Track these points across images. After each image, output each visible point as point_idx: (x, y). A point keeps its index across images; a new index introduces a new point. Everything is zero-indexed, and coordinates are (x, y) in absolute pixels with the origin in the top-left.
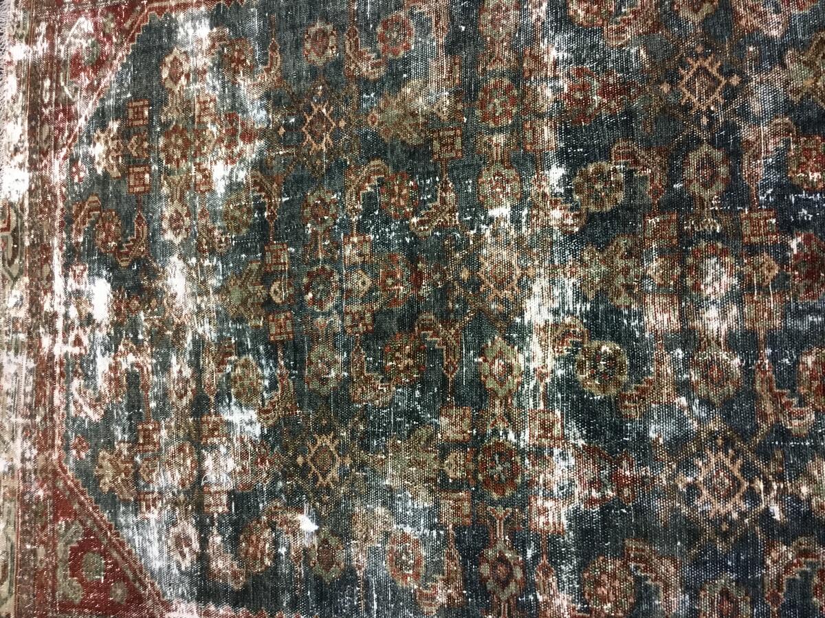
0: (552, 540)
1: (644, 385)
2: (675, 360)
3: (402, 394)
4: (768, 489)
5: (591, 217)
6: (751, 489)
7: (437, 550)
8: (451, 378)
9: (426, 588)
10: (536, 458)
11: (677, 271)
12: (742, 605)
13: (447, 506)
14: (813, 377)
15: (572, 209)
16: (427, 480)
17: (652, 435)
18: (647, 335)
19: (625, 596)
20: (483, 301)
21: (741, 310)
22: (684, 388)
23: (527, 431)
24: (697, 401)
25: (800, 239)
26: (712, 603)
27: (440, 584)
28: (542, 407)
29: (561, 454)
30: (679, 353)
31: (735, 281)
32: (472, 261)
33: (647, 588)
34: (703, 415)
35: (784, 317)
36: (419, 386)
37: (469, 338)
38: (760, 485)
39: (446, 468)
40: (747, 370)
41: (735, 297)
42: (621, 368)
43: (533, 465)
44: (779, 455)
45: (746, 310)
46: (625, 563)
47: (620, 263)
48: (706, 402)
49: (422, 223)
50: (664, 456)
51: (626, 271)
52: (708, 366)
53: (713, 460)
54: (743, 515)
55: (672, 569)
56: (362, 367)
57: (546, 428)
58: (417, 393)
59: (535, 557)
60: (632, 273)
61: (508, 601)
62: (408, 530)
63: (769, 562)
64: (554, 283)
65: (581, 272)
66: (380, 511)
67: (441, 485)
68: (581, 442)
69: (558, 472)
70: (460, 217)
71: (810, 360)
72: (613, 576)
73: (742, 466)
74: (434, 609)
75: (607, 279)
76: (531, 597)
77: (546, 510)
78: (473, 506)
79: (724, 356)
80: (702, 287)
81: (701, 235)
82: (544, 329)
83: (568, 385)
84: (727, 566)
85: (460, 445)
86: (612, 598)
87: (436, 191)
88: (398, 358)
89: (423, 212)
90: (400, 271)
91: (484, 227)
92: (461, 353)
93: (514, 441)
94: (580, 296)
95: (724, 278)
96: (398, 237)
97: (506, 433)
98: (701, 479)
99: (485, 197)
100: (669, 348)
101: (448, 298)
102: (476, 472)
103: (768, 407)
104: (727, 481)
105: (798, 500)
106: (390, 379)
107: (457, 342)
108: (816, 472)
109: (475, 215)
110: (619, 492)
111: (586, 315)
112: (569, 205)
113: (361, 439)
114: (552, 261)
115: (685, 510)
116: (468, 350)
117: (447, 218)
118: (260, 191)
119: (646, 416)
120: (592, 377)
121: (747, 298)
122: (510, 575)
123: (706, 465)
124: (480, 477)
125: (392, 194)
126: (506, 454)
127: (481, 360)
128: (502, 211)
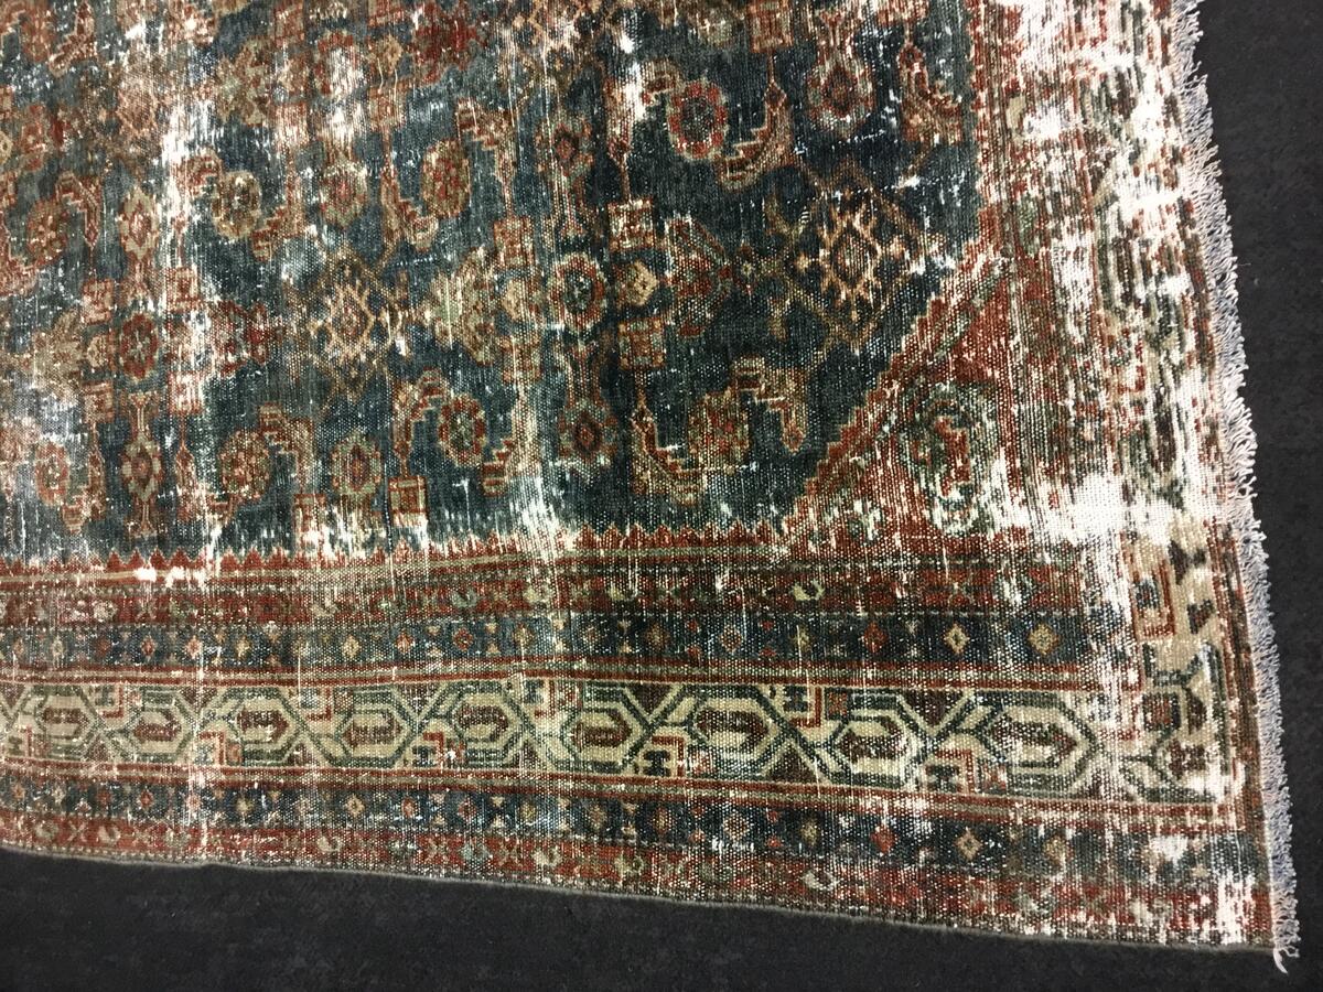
0: (189, 423)
1: (276, 218)
2: (305, 181)
3: (46, 276)
4: (394, 319)
5: (223, 20)
6: (378, 323)
7: (81, 457)
8: (92, 246)
9: (72, 502)
10: (175, 327)
11: (306, 72)
12: (373, 462)
13: (90, 403)
14: (436, 179)
15: (205, 16)
16: (71, 375)
17: (284, 276)
18: (278, 157)
19: (262, 474)
20: (121, 145)
21: (364, 108)
22: (313, 213)
23: (165, 295)
24: (325, 227)
25: (421, 11)
26: (344, 466)
27: (85, 496)
28: (179, 265)
29: (198, 317)
30: (309, 172)
31: (361, 75)
32: (110, 99)
33: (280, 458)
34: (332, 242)
35: (406, 109)
36: (62, 262)
37: (110, 194)
38: (386, 317)
39: (89, 357)
40: (373, 181)
41: (362, 95)
42: (254, 202)
43: (172, 336)
44: (404, 278)
45: (369, 107)
46: (261, 435)
47: (251, 72)
48: (335, 228)
49: (58, 60)
50: (294, 299)
51: (256, 82)
52: (336, 182)
53: (342, 295)
54: (370, 355)
55: (306, 433)
56: (6, 250)
57: (184, 289)
58: (60, 271)
59: (175, 444)
60: (263, 82)
61: (149, 502)
62: (54, 438)
63: (397, 407)
64: (189, 110)
65: (216, 90)
66: (27, 421)
67: (84, 378)
68: (217, 299)
69: (195, 339)
70: (98, 47)
71: (433, 158)
72: (249, 452)
73: (369, 297)
74: (78, 526)
75: (240, 96)
76: (172, 493)
77: (184, 386)
78: (115, 396)
79: (351, 167)
80: (331, 87)
81: (327, 24)
82: (181, 169)
83: (203, 232)
84: (358, 420)
85: (101, 326)
86: (249, 479)
87: (74, 18)
88: (41, 233)
89: (59, 47)
90: (42, 124)
91: (121, 54)
92: (102, 214)
93: (153, 310)
94: (215, 122)
95: (351, 74)
96: (39, 84)
97: (145, 303)
98: (330, 320)
99: (122, 17)
100: (299, 168)
101: (87, 149)
102: (117, 355)
103: (394, 223)
104: (355, 318)
105: (422, 328)
106: (34, 260)
107: (98, 201)
108: (439, 292)
109: (113, 42)
110: (253, 351)
111: (219, 143)
112: (203, 11)
113: (8, 339)
114: (187, 83)
115: (316, 361)
116: (109, 209)
117: (84, 49)
119: (279, 255)
120: (227, 217)
121: (372, 93)
122: (150, 470)
123: (335, 302)
124: (121, 361)
125: (33, 31)
126: (144, 326)
127: (121, 219)
128: (137, 31)
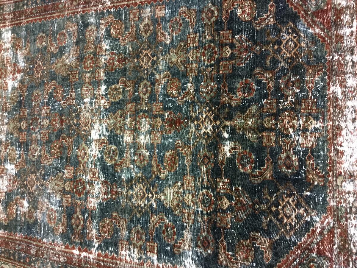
0: (92, 212)
1: (122, 161)
2: (131, 153)
3: (55, 161)
4: (152, 197)
5: (112, 103)
6: (148, 196)
7: (60, 214)
8: (69, 156)
9: (57, 226)
10: (90, 184)
11: (134, 123)
12: (143, 236)
13: (64, 200)
14: (168, 160)
15: (107, 100)
16: (60, 191)
17: (123, 177)
18: (124, 144)
19: (111, 232)
20: (80, 130)
21: (150, 136)
22: (133, 162)
23: (88, 175)
24: (136, 166)
25: (168, 113)
26: (135, 235)
27: (61, 225)
28: (93, 167)
29: (97, 183)
30: (132, 150)
31: (149, 127)
32: (78, 117)
33: (117, 229)
34: (137, 171)
35: (162, 139)
36: (60, 159)
37: (75, 143)
38: (150, 195)
39: (65, 187)
40: (150, 157)
41: (149, 132)
42: (116, 155)
43: (89, 187)
44: (156, 185)
45: (151, 137)
46: (112, 220)
47: (119, 119)
48: (138, 167)
49: (64, 103)
50: (125, 185)
51: (120, 122)
52: (140, 155)
53: (138, 186)
54: (145, 205)
55: (125, 223)
56: (44, 152)
57: (94, 174)
58: (59, 161)
59: (87, 217)
60: (122, 123)
61: (78, 232)
62: (53, 207)
63: (151, 221)
64: (100, 125)
65: (108, 121)
66: (46, 200)
67: (63, 192)
68: (103, 179)
69: (96, 189)
70: (76, 101)
71: (168, 154)
72: (108, 225)
73: (146, 189)
74: (58, 234)
75: (115, 124)
76: (85, 231)
77: (91, 202)
78: (72, 200)
79: (144, 152)
80: (141, 128)
81: (141, 111)
82: (96, 141)
83: (101, 160)
84: (140, 222)
85: (70, 179)
86: (107, 232)
87: (69, 92)
88: (55, 149)
89: (64, 99)
90: (58, 119)
91: (82, 105)
92: (73, 148)
93: (85, 178)
94: (107, 130)
95: (147, 125)
96: (58, 108)
97: (83, 176)
98: (134, 193)
99: (83, 95)
100: (130, 149)
101: (70, 129)
102: (73, 188)
103: (155, 170)
104: (142, 193)
105: (160, 201)
106: (52, 156)
107: (72, 144)
108: (166, 192)
109: (80, 101)
110: (112, 196)
111: (108, 136)
112: (106, 99)
113: (43, 176)
114: (100, 118)
115: (129, 203)
116: (75, 147)
117: (71, 102)
118: (21, 90)
119: (122, 171)
120: (108, 157)
121: (152, 133)
122: (80, 223)
123: (136, 188)
124: (74, 190)
125: (57, 93)
126: (82, 183)
127: (78, 150)
128: (87, 100)
